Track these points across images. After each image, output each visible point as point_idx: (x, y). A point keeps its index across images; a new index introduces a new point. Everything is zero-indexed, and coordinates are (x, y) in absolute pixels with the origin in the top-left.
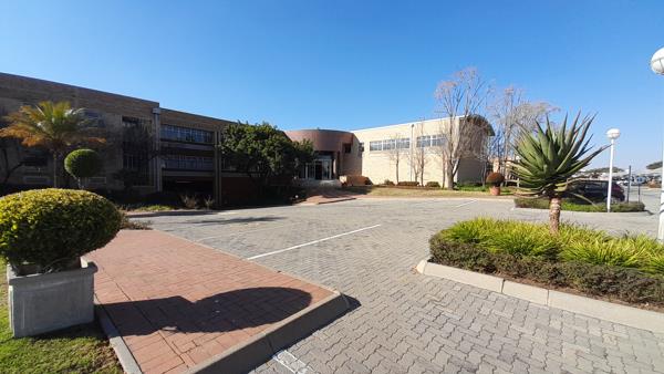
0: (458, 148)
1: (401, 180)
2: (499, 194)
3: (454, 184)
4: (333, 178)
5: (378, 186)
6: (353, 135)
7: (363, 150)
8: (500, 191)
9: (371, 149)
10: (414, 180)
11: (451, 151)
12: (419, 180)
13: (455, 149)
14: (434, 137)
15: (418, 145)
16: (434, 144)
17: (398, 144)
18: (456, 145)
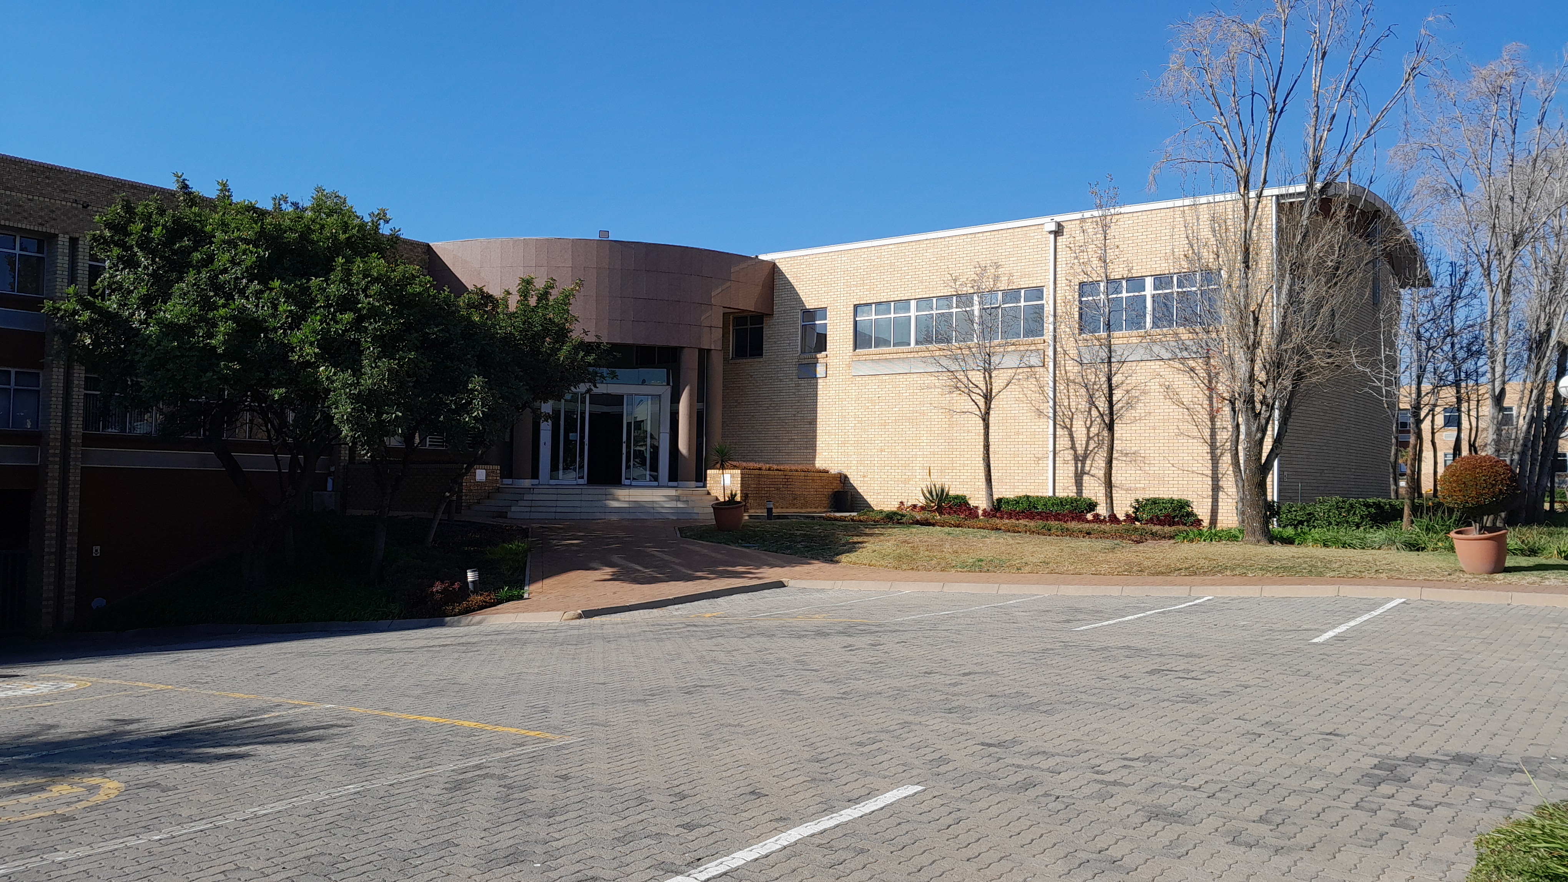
0: (1283, 335)
1: (1004, 490)
2: (1500, 568)
3: (1270, 511)
4: (674, 476)
5: (893, 519)
6: (773, 268)
7: (821, 343)
8: (1501, 550)
9: (860, 340)
10: (1066, 490)
11: (1252, 348)
12: (1093, 490)
13: (1267, 338)
14: (1161, 281)
15: (1085, 323)
16: (1163, 317)
17: (989, 312)
18: (1271, 319)
